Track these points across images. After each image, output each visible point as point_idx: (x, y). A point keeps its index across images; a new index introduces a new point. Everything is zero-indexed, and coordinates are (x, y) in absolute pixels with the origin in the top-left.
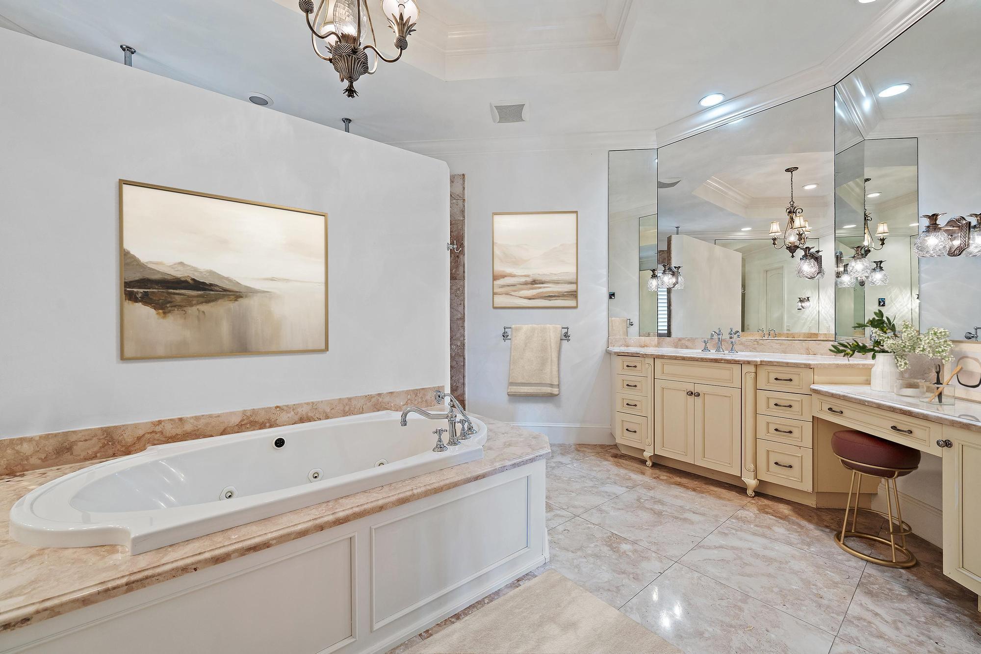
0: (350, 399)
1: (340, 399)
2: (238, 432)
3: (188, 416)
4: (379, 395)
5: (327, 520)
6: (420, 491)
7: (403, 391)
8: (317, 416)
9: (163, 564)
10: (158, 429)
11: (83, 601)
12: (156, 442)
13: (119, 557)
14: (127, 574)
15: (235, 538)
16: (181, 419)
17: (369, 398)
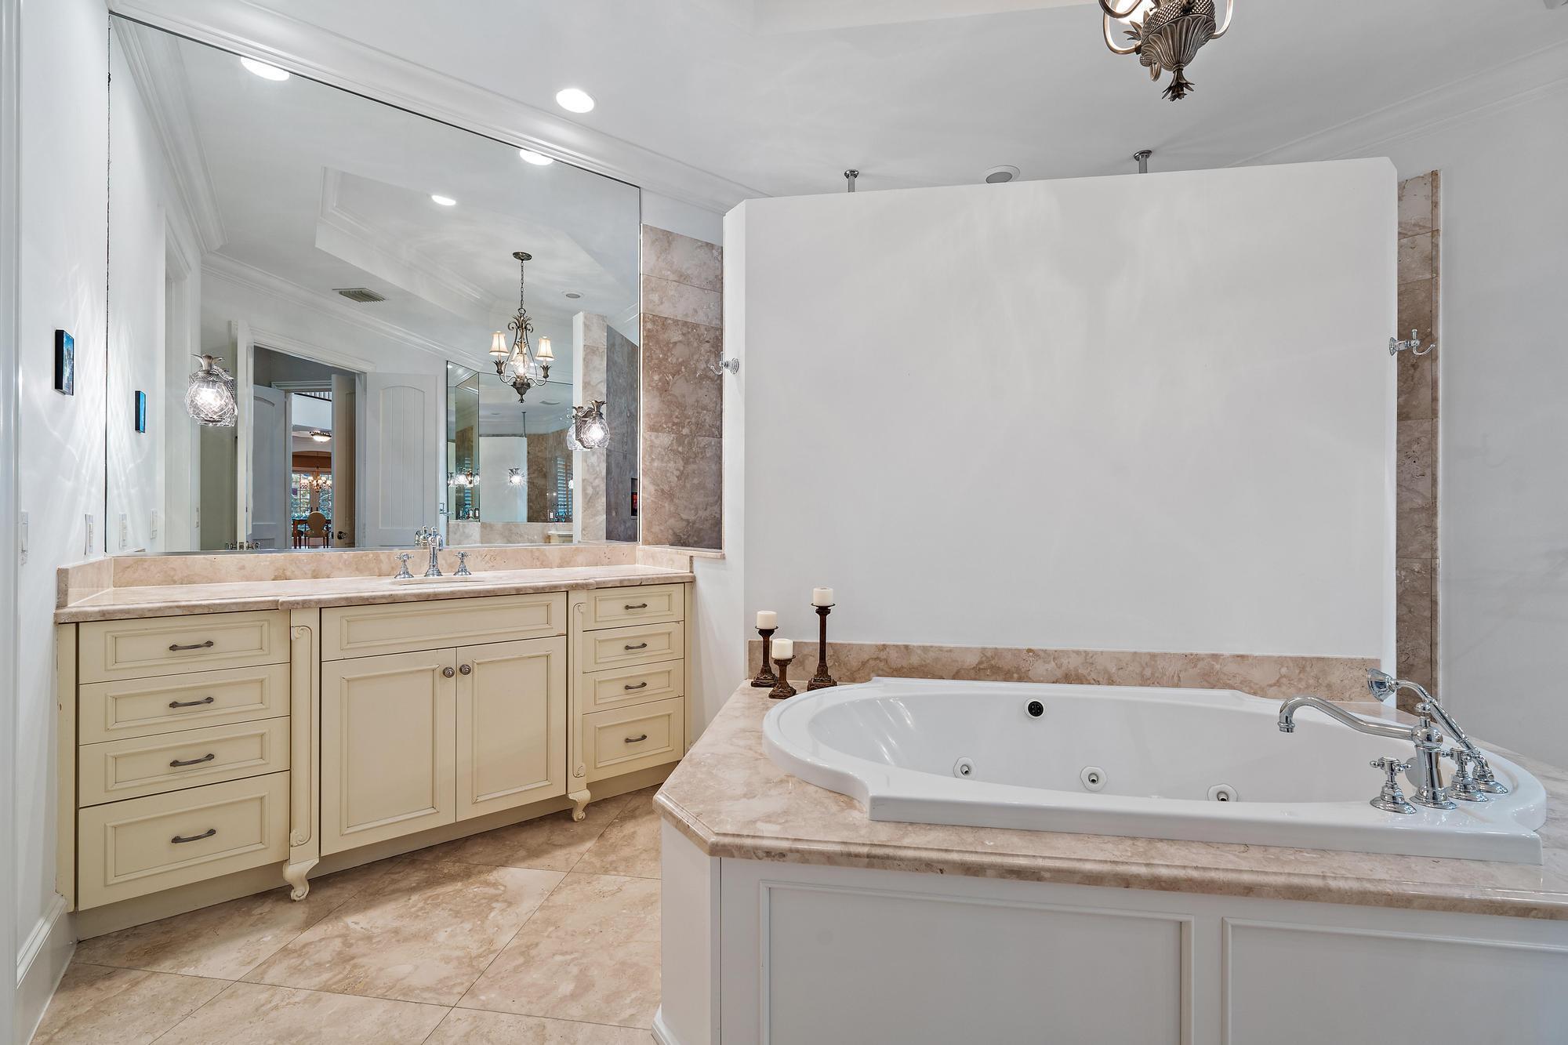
0: (1153, 656)
1: (1135, 653)
2: (975, 679)
3: (915, 644)
4: (1215, 657)
5: (1138, 872)
6: (1347, 887)
7: (1269, 657)
8: (1094, 675)
9: (905, 847)
10: (883, 655)
11: (828, 857)
12: (880, 672)
13: (856, 814)
14: (868, 843)
15: (991, 846)
16: (906, 647)
17: (1193, 660)
